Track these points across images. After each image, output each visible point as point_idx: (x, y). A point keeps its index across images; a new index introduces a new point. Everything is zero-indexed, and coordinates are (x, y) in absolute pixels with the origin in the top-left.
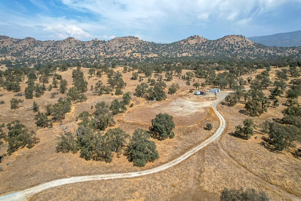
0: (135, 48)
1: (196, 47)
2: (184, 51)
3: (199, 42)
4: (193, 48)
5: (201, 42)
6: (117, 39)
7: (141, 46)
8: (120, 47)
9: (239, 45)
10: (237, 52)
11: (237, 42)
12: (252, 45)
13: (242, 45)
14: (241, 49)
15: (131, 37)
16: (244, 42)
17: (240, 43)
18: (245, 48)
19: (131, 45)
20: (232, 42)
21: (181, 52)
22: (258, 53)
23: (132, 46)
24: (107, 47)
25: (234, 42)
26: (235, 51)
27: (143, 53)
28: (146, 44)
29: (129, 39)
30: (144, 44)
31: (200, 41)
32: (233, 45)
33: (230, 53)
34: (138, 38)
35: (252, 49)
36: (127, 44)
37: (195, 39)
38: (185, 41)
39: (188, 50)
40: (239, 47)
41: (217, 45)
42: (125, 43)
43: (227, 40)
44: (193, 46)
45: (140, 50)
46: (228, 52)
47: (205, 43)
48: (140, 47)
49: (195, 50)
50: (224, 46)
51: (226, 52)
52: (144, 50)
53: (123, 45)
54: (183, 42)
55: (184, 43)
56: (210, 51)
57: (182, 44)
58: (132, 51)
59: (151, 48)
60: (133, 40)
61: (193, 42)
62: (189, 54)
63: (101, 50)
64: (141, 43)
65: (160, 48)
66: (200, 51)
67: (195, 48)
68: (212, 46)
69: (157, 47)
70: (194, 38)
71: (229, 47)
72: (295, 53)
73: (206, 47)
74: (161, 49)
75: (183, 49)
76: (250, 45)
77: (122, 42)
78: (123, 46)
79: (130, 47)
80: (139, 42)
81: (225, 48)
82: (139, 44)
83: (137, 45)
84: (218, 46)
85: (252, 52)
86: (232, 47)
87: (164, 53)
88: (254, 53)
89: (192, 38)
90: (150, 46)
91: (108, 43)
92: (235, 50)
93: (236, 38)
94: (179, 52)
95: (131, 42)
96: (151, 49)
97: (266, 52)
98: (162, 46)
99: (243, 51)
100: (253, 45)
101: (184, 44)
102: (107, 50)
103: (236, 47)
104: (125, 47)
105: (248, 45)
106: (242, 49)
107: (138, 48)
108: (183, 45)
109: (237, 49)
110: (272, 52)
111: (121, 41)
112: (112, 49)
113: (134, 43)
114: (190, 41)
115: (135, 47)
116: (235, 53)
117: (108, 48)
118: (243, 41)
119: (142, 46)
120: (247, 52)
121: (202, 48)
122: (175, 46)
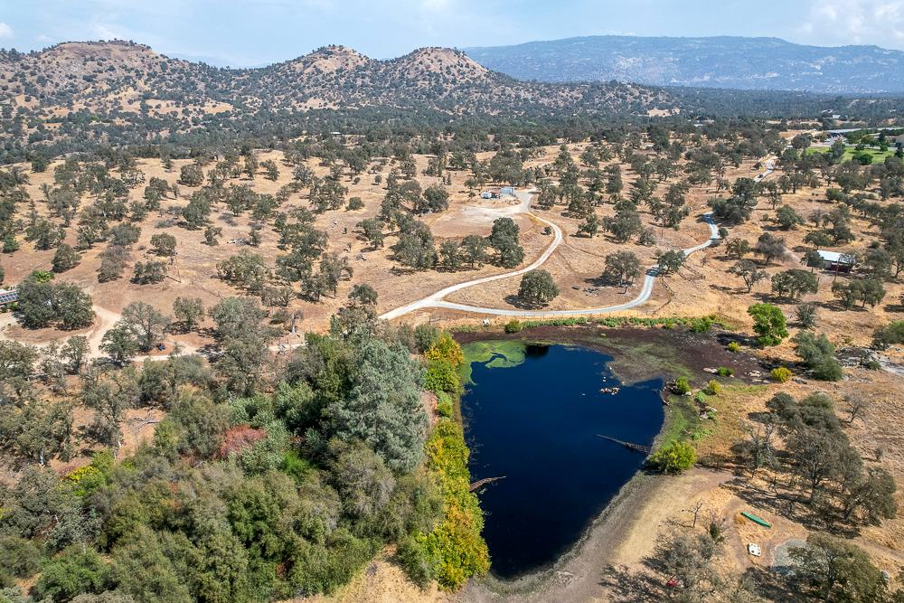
0: (145, 83)
1: (342, 81)
2: (307, 91)
3: (347, 65)
4: (333, 82)
5: (351, 66)
6: (70, 49)
7: (168, 77)
8: (88, 79)
9: (453, 75)
10: (450, 95)
11: (448, 68)
12: (483, 77)
13: (461, 76)
14: (460, 88)
15: (122, 43)
16: (464, 69)
17: (454, 71)
18: (468, 85)
19: (129, 71)
20: (435, 68)
21: (300, 95)
22: (500, 97)
23: (133, 74)
24: (35, 78)
25: (441, 69)
26: (445, 94)
27: (181, 98)
28: (182, 71)
29: (116, 51)
30: (174, 71)
31: (350, 62)
32: (438, 75)
33: (435, 98)
34: (149, 48)
35: (484, 89)
36: (112, 69)
37: (335, 58)
38: (306, 62)
39: (320, 88)
40: (454, 82)
41: (397, 75)
42: (107, 64)
43: (421, 63)
44: (333, 76)
45: (164, 88)
46: (428, 96)
47: (365, 68)
48: (163, 79)
49: (340, 89)
50: (415, 79)
51: (424, 96)
52: (179, 89)
53: (101, 72)
54: (301, 65)
55: (305, 68)
56: (381, 93)
57: (298, 71)
58: (137, 93)
59: (203, 84)
60: (132, 54)
61: (329, 67)
62: (327, 101)
63: (11, 85)
64: (164, 67)
65: (233, 83)
66: (354, 92)
67: (337, 83)
68: (383, 78)
69: (220, 80)
70: (332, 53)
71: (430, 80)
72: (576, 98)
73: (367, 80)
74: (237, 87)
75: (304, 87)
76: (479, 77)
77: (92, 59)
78: (100, 76)
79: (127, 78)
80: (156, 60)
81: (419, 83)
82: (158, 69)
83: (151, 71)
84: (402, 77)
85: (485, 97)
86: (437, 81)
87: (249, 100)
88: (490, 98)
89: (326, 52)
90: (196, 76)
91: (36, 63)
92: (446, 90)
93: (443, 56)
94: (294, 95)
95: (126, 62)
96: (201, 86)
97: (518, 97)
98: (237, 78)
99: (466, 93)
100: (485, 75)
101: (306, 71)
102: (38, 87)
103: (446, 81)
104: (108, 80)
105: (475, 76)
106: (462, 87)
107: (156, 82)
108: (301, 73)
109: (450, 87)
110: (529, 96)
111: (88, 57)
112: (57, 85)
113: (137, 64)
114: (320, 62)
115: (146, 77)
116: (446, 98)
117: (42, 81)
118: (462, 66)
119: (169, 74)
120: (475, 96)
121: (359, 82)
122: (279, 78)
